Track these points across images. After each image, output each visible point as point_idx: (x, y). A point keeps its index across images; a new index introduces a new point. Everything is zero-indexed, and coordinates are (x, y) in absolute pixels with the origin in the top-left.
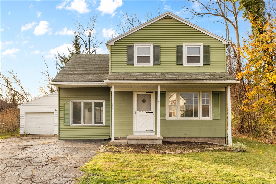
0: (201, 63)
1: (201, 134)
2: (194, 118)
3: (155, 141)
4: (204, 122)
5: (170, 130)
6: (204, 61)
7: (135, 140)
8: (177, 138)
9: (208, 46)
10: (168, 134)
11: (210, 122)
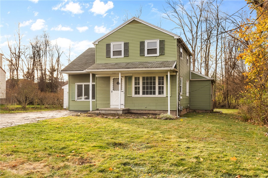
0: (158, 54)
1: (157, 108)
2: (152, 96)
3: (117, 111)
4: (159, 99)
5: (135, 104)
6: (160, 53)
7: (105, 111)
8: (140, 111)
9: (163, 41)
10: (133, 107)
11: (164, 99)
